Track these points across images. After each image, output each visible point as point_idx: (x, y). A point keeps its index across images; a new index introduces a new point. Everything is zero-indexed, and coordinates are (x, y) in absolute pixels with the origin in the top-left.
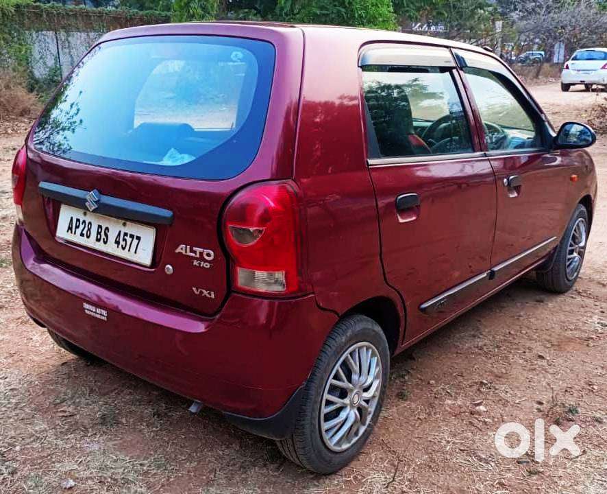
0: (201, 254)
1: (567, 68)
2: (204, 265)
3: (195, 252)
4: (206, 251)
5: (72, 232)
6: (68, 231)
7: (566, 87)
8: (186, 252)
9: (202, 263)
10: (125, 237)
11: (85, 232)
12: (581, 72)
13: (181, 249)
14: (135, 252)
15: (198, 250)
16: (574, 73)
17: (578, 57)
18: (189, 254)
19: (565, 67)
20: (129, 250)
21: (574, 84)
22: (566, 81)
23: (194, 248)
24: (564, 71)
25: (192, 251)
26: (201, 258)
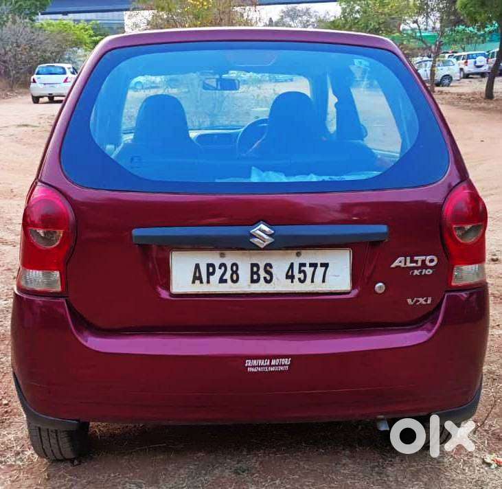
0: (423, 261)
1: (34, 81)
2: (427, 273)
3: (416, 262)
4: (429, 258)
5: (201, 282)
6: (193, 282)
7: (36, 100)
8: (405, 264)
9: (424, 270)
10: (303, 268)
11: (227, 276)
12: (47, 86)
13: (399, 262)
14: (324, 281)
15: (419, 258)
16: (42, 86)
17: (40, 72)
18: (409, 265)
19: (32, 80)
20: (312, 281)
21: (42, 97)
22: (36, 94)
23: (416, 258)
24: (32, 85)
25: (412, 261)
26: (424, 266)
